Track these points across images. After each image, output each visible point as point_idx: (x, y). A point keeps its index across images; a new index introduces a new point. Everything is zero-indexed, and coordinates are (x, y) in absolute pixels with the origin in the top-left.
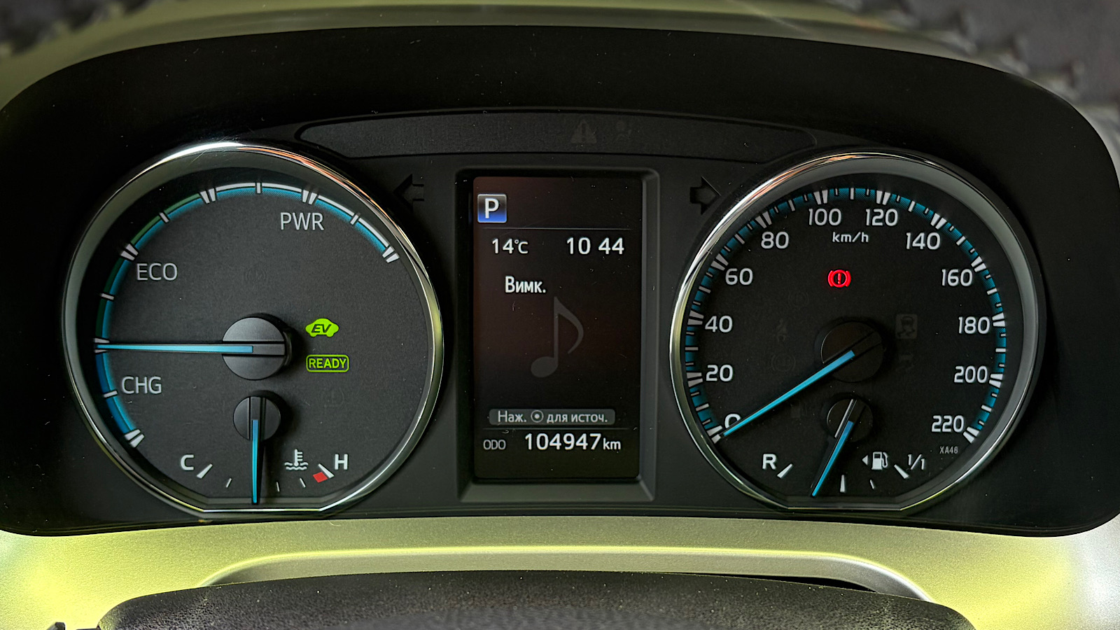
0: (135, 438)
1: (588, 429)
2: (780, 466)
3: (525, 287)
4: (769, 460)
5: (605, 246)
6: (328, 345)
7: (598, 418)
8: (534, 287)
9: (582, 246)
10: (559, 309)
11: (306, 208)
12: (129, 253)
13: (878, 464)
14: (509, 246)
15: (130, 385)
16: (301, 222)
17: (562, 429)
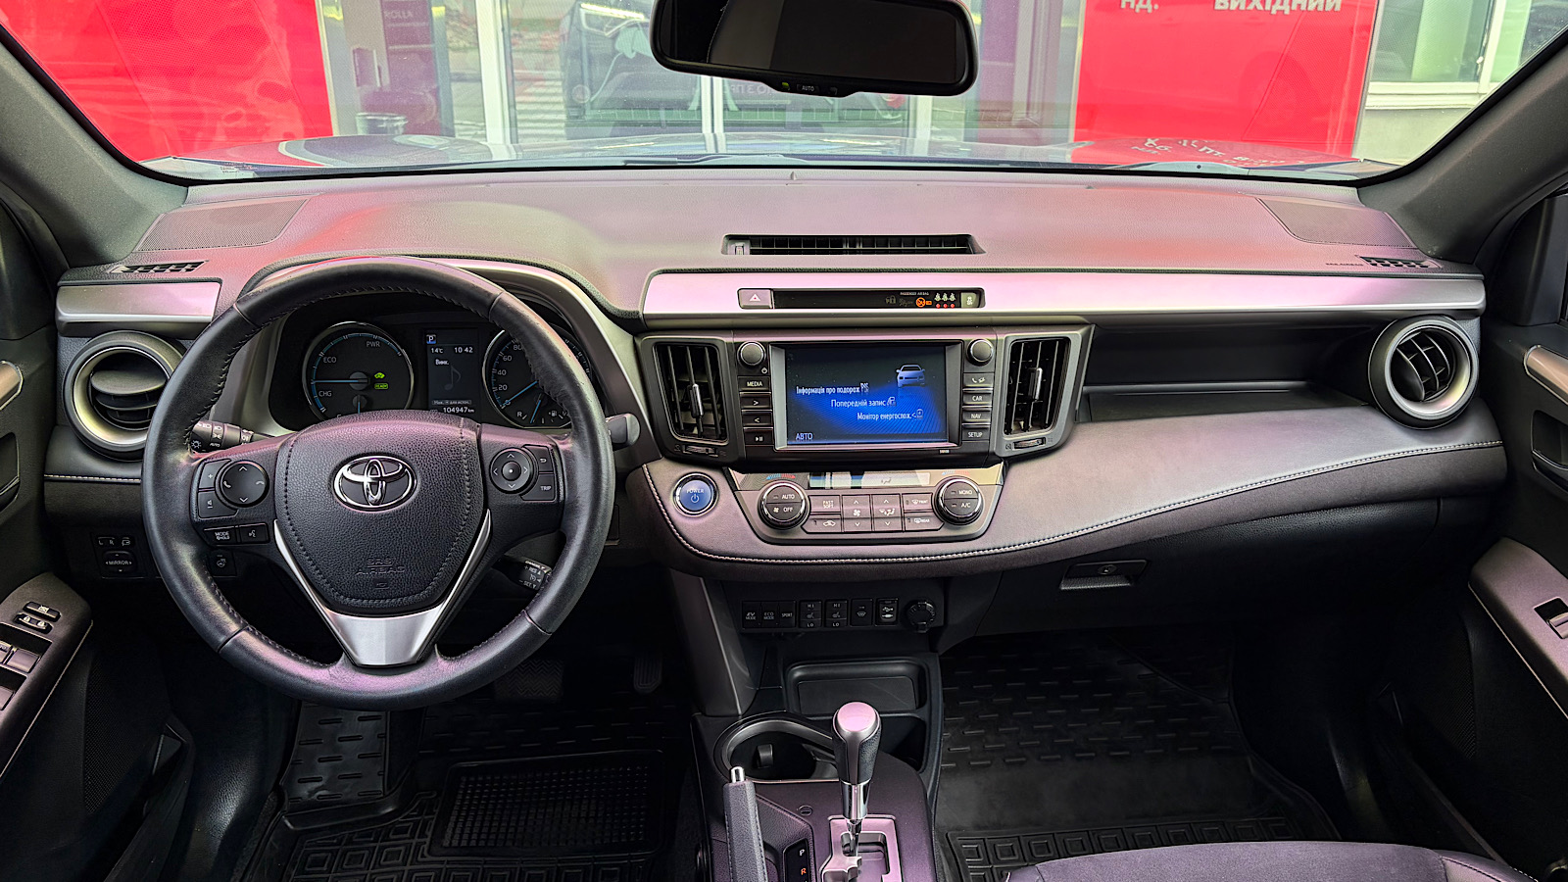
0: (323, 410)
1: (463, 406)
2: (523, 415)
3: (442, 362)
4: (520, 414)
5: (466, 350)
6: (381, 381)
7: (466, 402)
8: (445, 363)
9: (460, 350)
10: (453, 369)
11: (375, 340)
12: (322, 354)
13: (553, 415)
14: (437, 351)
15: (322, 394)
16: (373, 344)
17: (455, 406)
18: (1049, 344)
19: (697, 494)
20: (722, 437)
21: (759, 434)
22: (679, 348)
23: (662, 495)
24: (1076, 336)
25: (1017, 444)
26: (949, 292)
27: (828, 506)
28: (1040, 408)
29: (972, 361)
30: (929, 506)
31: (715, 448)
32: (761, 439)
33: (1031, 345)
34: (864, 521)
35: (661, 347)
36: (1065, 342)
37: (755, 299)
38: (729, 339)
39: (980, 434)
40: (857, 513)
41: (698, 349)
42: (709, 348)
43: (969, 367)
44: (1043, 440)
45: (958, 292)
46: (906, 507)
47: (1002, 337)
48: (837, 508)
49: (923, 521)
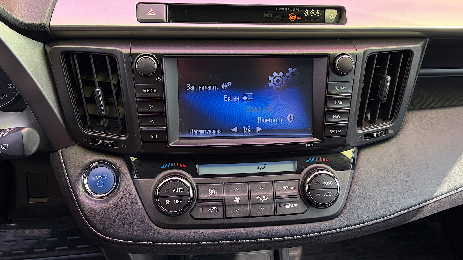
18: (396, 54)
19: (102, 179)
20: (123, 133)
21: (154, 132)
22: (83, 56)
23: (72, 180)
24: (417, 48)
25: (366, 135)
26: (315, 8)
27: (213, 194)
28: (385, 107)
29: (337, 73)
30: (296, 192)
31: (118, 142)
32: (156, 137)
33: (382, 56)
34: (243, 207)
35: (67, 55)
36: (409, 53)
37: (151, 13)
38: (125, 50)
39: (339, 131)
40: (237, 200)
41: (100, 57)
42: (109, 56)
43: (333, 77)
44: (386, 131)
45: (323, 9)
46: (278, 193)
47: (361, 51)
48: (221, 195)
49: (292, 205)
